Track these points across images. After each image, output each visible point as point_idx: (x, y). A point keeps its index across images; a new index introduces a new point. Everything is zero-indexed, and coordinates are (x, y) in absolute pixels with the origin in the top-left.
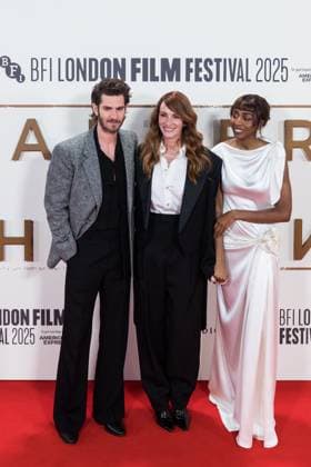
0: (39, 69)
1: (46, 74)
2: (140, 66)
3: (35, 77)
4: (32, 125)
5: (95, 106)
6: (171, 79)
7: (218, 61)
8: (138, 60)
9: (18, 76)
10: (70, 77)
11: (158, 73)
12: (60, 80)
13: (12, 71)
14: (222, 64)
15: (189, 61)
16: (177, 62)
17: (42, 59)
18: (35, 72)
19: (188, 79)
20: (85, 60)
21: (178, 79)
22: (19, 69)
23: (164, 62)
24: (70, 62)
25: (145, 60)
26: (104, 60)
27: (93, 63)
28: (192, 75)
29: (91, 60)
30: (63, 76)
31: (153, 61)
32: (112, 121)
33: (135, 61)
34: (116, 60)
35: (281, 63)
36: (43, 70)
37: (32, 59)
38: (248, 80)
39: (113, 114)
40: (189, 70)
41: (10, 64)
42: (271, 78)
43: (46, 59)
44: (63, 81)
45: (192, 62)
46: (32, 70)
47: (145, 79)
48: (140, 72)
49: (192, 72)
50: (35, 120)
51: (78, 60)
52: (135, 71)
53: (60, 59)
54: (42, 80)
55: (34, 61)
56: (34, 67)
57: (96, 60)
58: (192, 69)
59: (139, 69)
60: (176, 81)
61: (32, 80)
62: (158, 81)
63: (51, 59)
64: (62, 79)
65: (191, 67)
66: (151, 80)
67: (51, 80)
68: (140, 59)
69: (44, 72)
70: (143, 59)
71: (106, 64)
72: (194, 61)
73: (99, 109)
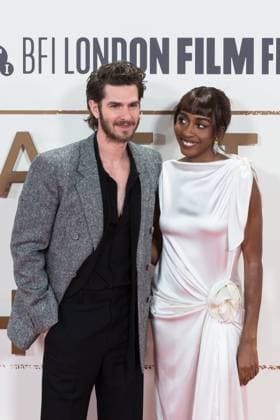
0: (36, 55)
1: (47, 63)
2: (191, 49)
3: (28, 68)
4: (23, 142)
5: (93, 104)
6: (239, 71)
8: (188, 41)
10: (83, 68)
11: (219, 61)
12: (67, 72)
15: (267, 42)
16: (248, 43)
17: (40, 39)
18: (28, 59)
19: (265, 70)
20: (106, 40)
21: (250, 71)
23: (229, 43)
24: (83, 44)
25: (199, 41)
26: (135, 42)
27: (119, 45)
28: (272, 64)
29: (115, 41)
30: (72, 66)
31: (211, 42)
32: (121, 123)
33: (183, 43)
34: (154, 41)
36: (41, 56)
37: (25, 39)
39: (126, 114)
40: (267, 57)
43: (46, 39)
44: (72, 72)
45: (272, 44)
46: (25, 55)
47: (199, 70)
48: (190, 59)
49: (272, 59)
50: (28, 133)
51: (95, 40)
52: (183, 58)
53: (67, 39)
54: (40, 72)
55: (28, 42)
56: (28, 52)
57: (123, 42)
58: (272, 55)
59: (190, 54)
60: (248, 73)
61: (25, 72)
62: (219, 73)
63: (53, 39)
64: (70, 70)
65: (270, 52)
66: (208, 72)
67: (53, 72)
68: (191, 39)
69: (43, 59)
70: (197, 40)
71: (138, 46)
72: (275, 42)
73: (100, 108)
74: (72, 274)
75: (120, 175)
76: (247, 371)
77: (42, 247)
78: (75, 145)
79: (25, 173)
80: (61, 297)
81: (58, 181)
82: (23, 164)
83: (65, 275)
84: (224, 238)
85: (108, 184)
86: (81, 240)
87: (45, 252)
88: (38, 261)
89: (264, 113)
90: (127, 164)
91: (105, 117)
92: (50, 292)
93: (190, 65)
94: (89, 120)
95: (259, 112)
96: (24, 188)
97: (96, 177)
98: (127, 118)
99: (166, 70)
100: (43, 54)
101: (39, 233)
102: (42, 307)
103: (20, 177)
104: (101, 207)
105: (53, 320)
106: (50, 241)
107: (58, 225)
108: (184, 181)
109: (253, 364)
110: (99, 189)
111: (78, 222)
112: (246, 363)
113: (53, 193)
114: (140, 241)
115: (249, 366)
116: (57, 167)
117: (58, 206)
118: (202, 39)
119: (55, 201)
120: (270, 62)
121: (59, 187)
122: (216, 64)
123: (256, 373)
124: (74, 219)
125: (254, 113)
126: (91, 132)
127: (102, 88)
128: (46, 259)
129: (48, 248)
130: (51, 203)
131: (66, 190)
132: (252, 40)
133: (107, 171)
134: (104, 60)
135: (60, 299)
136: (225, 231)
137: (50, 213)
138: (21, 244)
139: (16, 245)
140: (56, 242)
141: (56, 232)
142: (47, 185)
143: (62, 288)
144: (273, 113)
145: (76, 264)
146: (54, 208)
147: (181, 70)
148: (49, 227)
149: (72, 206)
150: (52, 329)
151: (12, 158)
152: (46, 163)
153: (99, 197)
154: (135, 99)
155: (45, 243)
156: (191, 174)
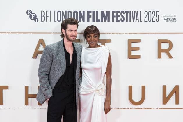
0: (45, 16)
1: (48, 18)
2: (91, 14)
3: (43, 20)
4: (41, 42)
5: (63, 30)
6: (105, 21)
7: (127, 12)
8: (90, 12)
9: (35, 19)
10: (59, 20)
11: (99, 18)
12: (54, 21)
13: (33, 17)
14: (129, 14)
15: (114, 12)
16: (108, 13)
17: (46, 11)
18: (43, 17)
19: (113, 21)
20: (66, 12)
21: (109, 21)
22: (36, 16)
23: (102, 12)
24: (59, 13)
25: (94, 12)
26: (74, 12)
27: (70, 13)
28: (115, 19)
29: (69, 12)
30: (56, 19)
31: (97, 12)
32: (73, 36)
33: (89, 12)
34: (80, 12)
35: (156, 13)
36: (46, 16)
37: (42, 11)
38: (141, 21)
39: (74, 33)
40: (113, 17)
41: (32, 13)
42: (151, 20)
43: (48, 11)
44: (56, 21)
45: (115, 13)
46: (42, 16)
47: (93, 20)
48: (91, 17)
49: (115, 17)
50: (43, 39)
51: (63, 12)
52: (89, 17)
53: (54, 11)
54: (46, 21)
55: (43, 12)
56: (43, 15)
57: (71, 12)
58: (115, 16)
59: (91, 16)
60: (108, 21)
61: (42, 21)
62: (99, 21)
63: (50, 11)
64: (55, 20)
65: (115, 15)
66: (96, 21)
67: (50, 21)
68: (91, 11)
69: (47, 17)
70: (93, 11)
71: (76, 13)
72: (116, 12)
73: (66, 31)
74: (57, 81)
75: (71, 52)
76: (107, 110)
77: (48, 73)
78: (57, 43)
79: (42, 51)
80: (53, 88)
81: (52, 53)
82: (41, 49)
83: (54, 82)
84: (100, 70)
85: (67, 54)
86: (59, 71)
87: (48, 75)
88: (46, 78)
89: (113, 33)
90: (73, 48)
91: (67, 34)
92: (50, 87)
93: (91, 19)
94: (61, 35)
95: (111, 33)
96: (42, 56)
97: (64, 52)
98: (74, 34)
99: (84, 21)
100: (47, 16)
101: (47, 69)
102: (48, 91)
103: (41, 52)
104: (65, 61)
105: (51, 95)
106: (50, 72)
107: (52, 67)
108: (89, 53)
109: (109, 107)
110: (65, 56)
111: (58, 66)
112: (107, 107)
113: (51, 57)
114: (76, 71)
115: (107, 108)
116: (52, 49)
117: (52, 61)
118: (94, 11)
119: (52, 60)
120: (115, 18)
121: (53, 55)
122: (99, 19)
123: (110, 110)
124: (57, 65)
125: (110, 33)
126: (62, 39)
127: (67, 26)
128: (49, 77)
129: (49, 73)
130: (50, 60)
131: (55, 56)
132: (109, 12)
133: (67, 50)
134: (65, 18)
135: (53, 89)
136: (101, 68)
137: (50, 63)
138: (41, 72)
139: (40, 73)
140: (52, 72)
141: (52, 69)
142: (49, 55)
143: (54, 85)
144: (116, 33)
145: (58, 78)
146: (51, 62)
147: (88, 20)
148: (50, 67)
149: (57, 61)
150: (51, 98)
151: (38, 47)
152: (49, 48)
153: (65, 58)
154: (76, 29)
155: (48, 72)
156: (90, 51)
